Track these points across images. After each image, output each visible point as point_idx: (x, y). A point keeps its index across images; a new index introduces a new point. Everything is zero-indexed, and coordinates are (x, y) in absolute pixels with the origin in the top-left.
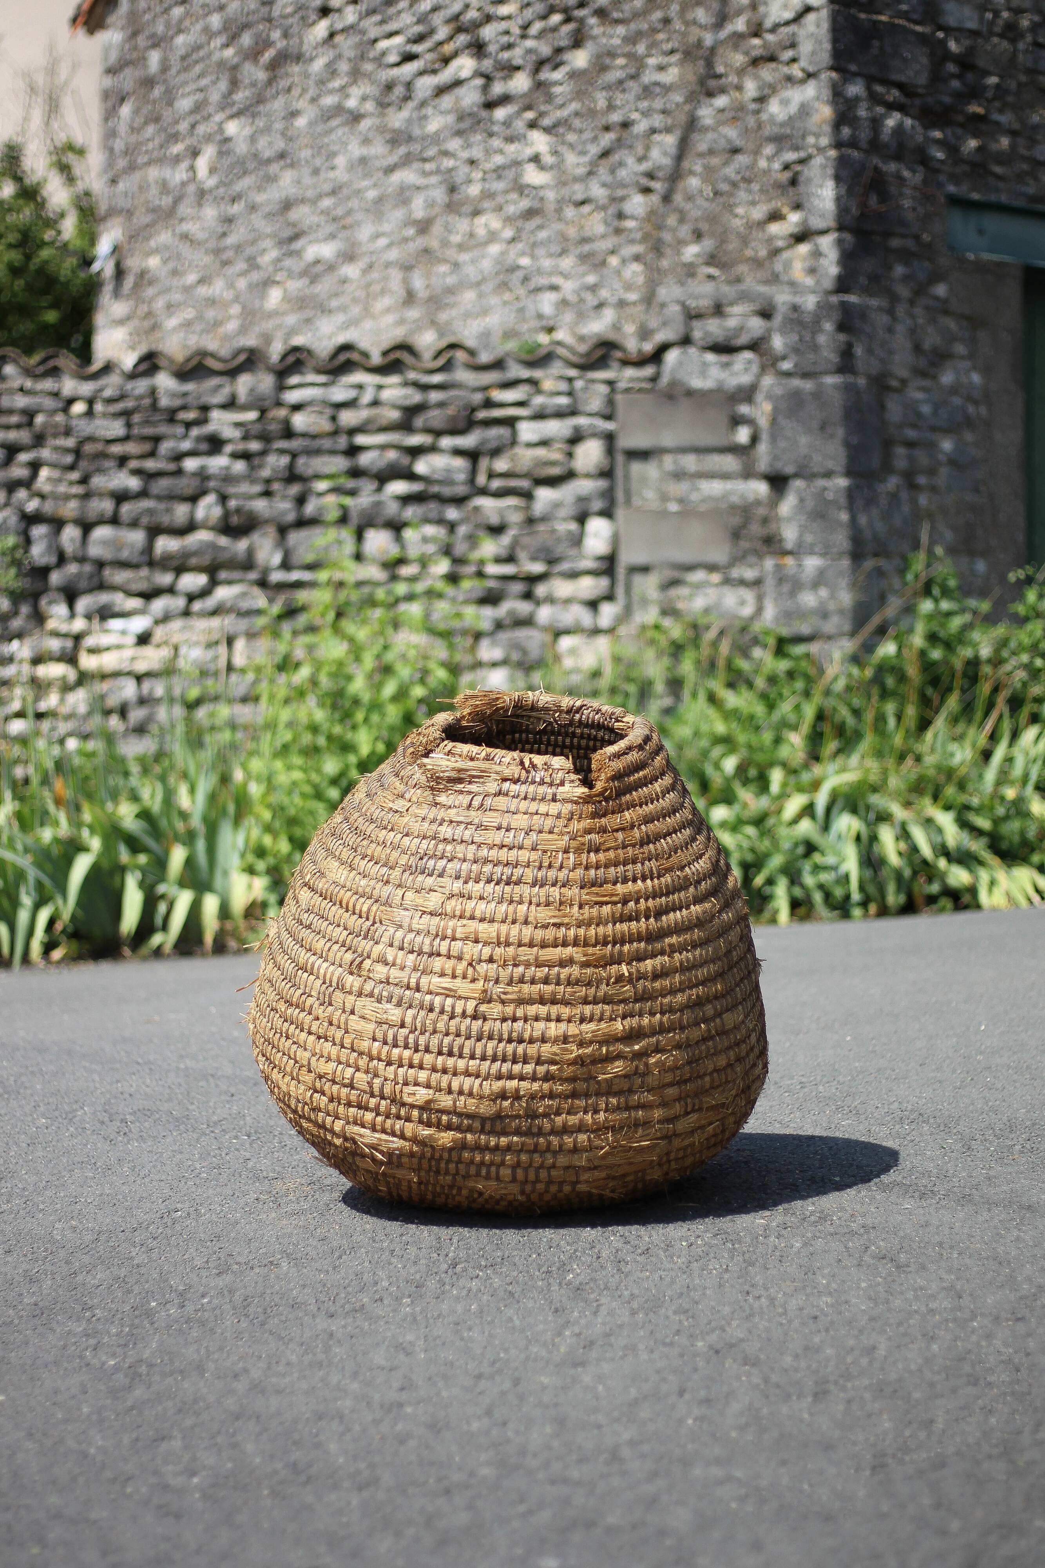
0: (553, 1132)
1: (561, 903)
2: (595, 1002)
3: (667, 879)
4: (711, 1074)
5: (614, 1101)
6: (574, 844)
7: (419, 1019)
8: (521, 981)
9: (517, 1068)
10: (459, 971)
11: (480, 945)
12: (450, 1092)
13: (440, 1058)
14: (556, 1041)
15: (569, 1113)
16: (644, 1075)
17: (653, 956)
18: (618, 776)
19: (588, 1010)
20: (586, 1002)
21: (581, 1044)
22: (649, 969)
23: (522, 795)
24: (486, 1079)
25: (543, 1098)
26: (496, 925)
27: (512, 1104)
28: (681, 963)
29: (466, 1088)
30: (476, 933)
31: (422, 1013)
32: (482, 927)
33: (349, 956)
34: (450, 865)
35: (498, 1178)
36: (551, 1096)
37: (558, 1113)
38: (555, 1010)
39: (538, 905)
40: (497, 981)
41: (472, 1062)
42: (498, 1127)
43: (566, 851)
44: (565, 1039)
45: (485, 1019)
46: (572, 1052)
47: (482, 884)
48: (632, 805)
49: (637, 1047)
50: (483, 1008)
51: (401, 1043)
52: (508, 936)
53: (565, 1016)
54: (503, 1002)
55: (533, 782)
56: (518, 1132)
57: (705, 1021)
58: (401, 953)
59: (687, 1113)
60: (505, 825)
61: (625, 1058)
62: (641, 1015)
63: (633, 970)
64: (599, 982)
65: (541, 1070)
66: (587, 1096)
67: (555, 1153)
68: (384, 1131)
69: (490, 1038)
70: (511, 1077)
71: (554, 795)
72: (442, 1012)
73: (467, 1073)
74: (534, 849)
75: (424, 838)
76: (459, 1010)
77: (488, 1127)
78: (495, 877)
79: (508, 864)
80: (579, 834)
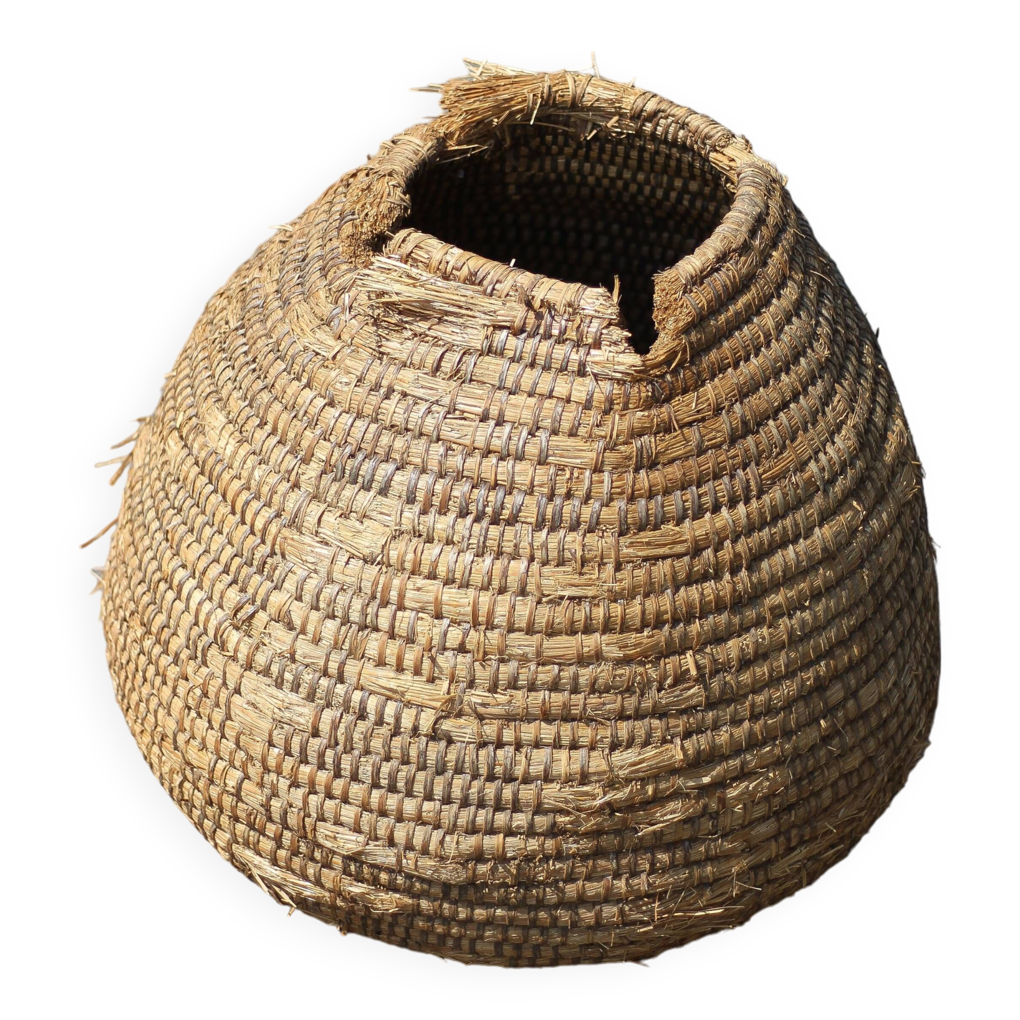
0: (561, 904)
1: (584, 562)
2: (639, 715)
3: (775, 495)
4: (834, 784)
5: (663, 857)
6: (610, 457)
7: (342, 729)
8: (513, 685)
9: (501, 819)
10: (410, 659)
11: (446, 622)
12: (391, 843)
13: (376, 794)
14: (568, 780)
15: (589, 878)
16: (715, 816)
17: (744, 629)
18: (699, 321)
19: (623, 729)
20: (622, 716)
21: (612, 784)
22: (734, 654)
23: (528, 359)
24: (450, 831)
25: (546, 858)
26: (471, 592)
27: (494, 870)
28: (791, 633)
29: (418, 842)
30: (438, 603)
31: (348, 718)
32: (450, 595)
33: (233, 596)
34: (398, 477)
35: (473, 951)
36: (559, 856)
37: (571, 879)
38: (566, 731)
39: (545, 563)
40: (471, 684)
41: (427, 806)
42: (471, 894)
43: (598, 469)
44: (585, 778)
45: (450, 742)
46: (594, 797)
47: (451, 516)
48: (720, 369)
49: (706, 780)
50: (447, 725)
51: (313, 757)
52: (491, 614)
53: (585, 741)
54: (481, 718)
55: (547, 336)
56: (503, 903)
57: (829, 712)
58: (315, 616)
59: (790, 850)
60: (494, 412)
61: (688, 795)
62: (716, 727)
63: (704, 661)
64: (645, 686)
65: (542, 822)
66: (618, 853)
67: (564, 931)
68: (289, 868)
69: (459, 771)
70: (491, 831)
71: (582, 365)
72: (380, 722)
73: (419, 820)
74: (542, 461)
75: (359, 415)
76: (407, 722)
77: (454, 894)
78: (472, 508)
79: (495, 485)
80: (622, 439)
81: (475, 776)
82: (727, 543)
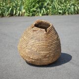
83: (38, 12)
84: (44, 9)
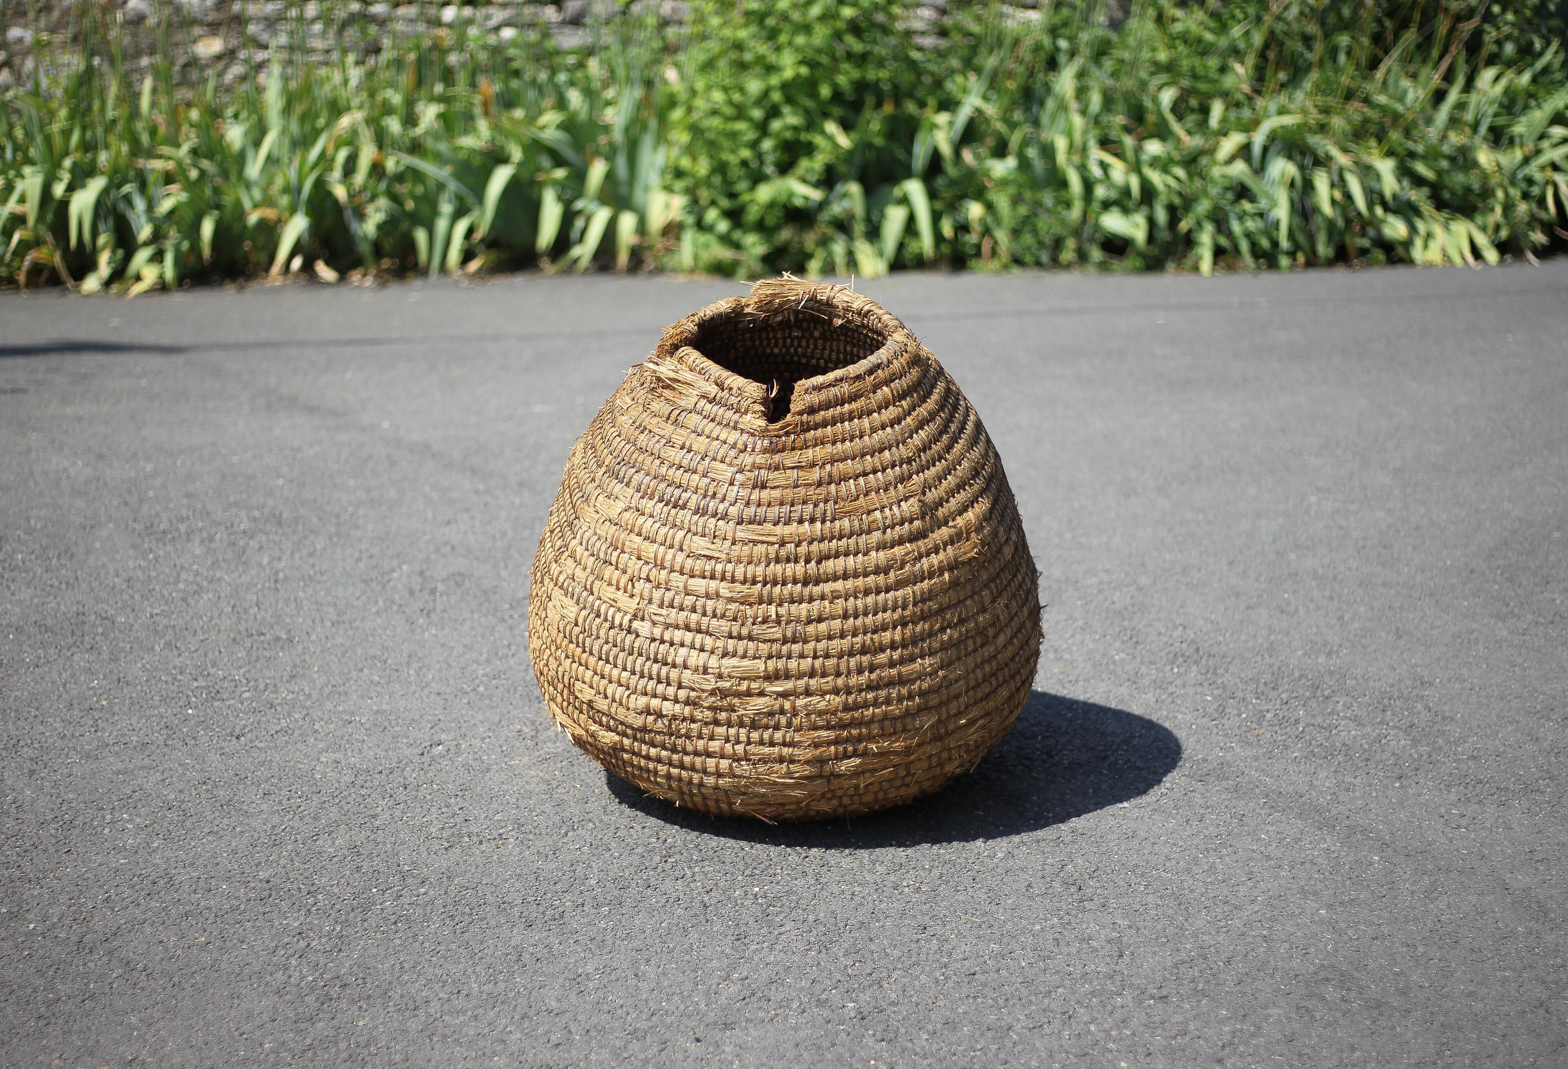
0: (695, 753)
1: (715, 536)
2: (740, 637)
3: (845, 523)
4: (880, 722)
5: (755, 734)
6: (740, 477)
7: (588, 623)
8: (671, 605)
9: (661, 688)
10: (622, 583)
11: (641, 562)
12: (606, 696)
13: (600, 664)
14: (697, 670)
15: (710, 738)
17: (811, 599)
18: (810, 411)
19: (731, 644)
20: (730, 636)
21: (720, 677)
22: (804, 613)
23: (712, 416)
24: (634, 692)
25: (685, 719)
27: (656, 720)
28: (846, 610)
29: (618, 697)
30: (640, 550)
31: (591, 616)
32: (646, 545)
34: (636, 477)
36: (693, 719)
37: (700, 736)
38: (698, 639)
39: (695, 534)
41: (623, 673)
42: (646, 737)
43: (731, 484)
44: (706, 670)
45: (638, 636)
46: (710, 683)
47: (655, 501)
48: (822, 442)
49: (781, 689)
50: (636, 624)
51: (574, 639)
52: (663, 560)
53: (708, 647)
54: (654, 623)
55: (724, 405)
56: (664, 747)
57: (874, 669)
58: (586, 554)
59: (847, 756)
60: (688, 444)
61: (769, 696)
62: (788, 656)
63: (783, 613)
64: (744, 619)
65: (682, 694)
67: (700, 773)
69: (640, 654)
70: (655, 695)
71: (736, 422)
72: (606, 619)
73: (619, 683)
74: (705, 475)
75: (628, 442)
76: (617, 621)
77: (638, 735)
78: (666, 497)
79: (679, 486)
80: (747, 468)
81: (648, 659)
82: (805, 543)
83: (843, 226)
84: (914, 189)
